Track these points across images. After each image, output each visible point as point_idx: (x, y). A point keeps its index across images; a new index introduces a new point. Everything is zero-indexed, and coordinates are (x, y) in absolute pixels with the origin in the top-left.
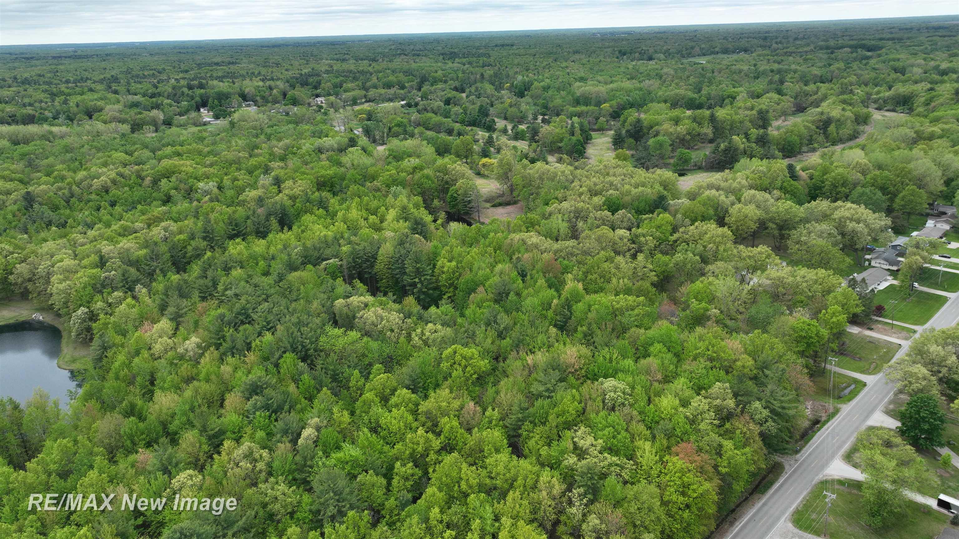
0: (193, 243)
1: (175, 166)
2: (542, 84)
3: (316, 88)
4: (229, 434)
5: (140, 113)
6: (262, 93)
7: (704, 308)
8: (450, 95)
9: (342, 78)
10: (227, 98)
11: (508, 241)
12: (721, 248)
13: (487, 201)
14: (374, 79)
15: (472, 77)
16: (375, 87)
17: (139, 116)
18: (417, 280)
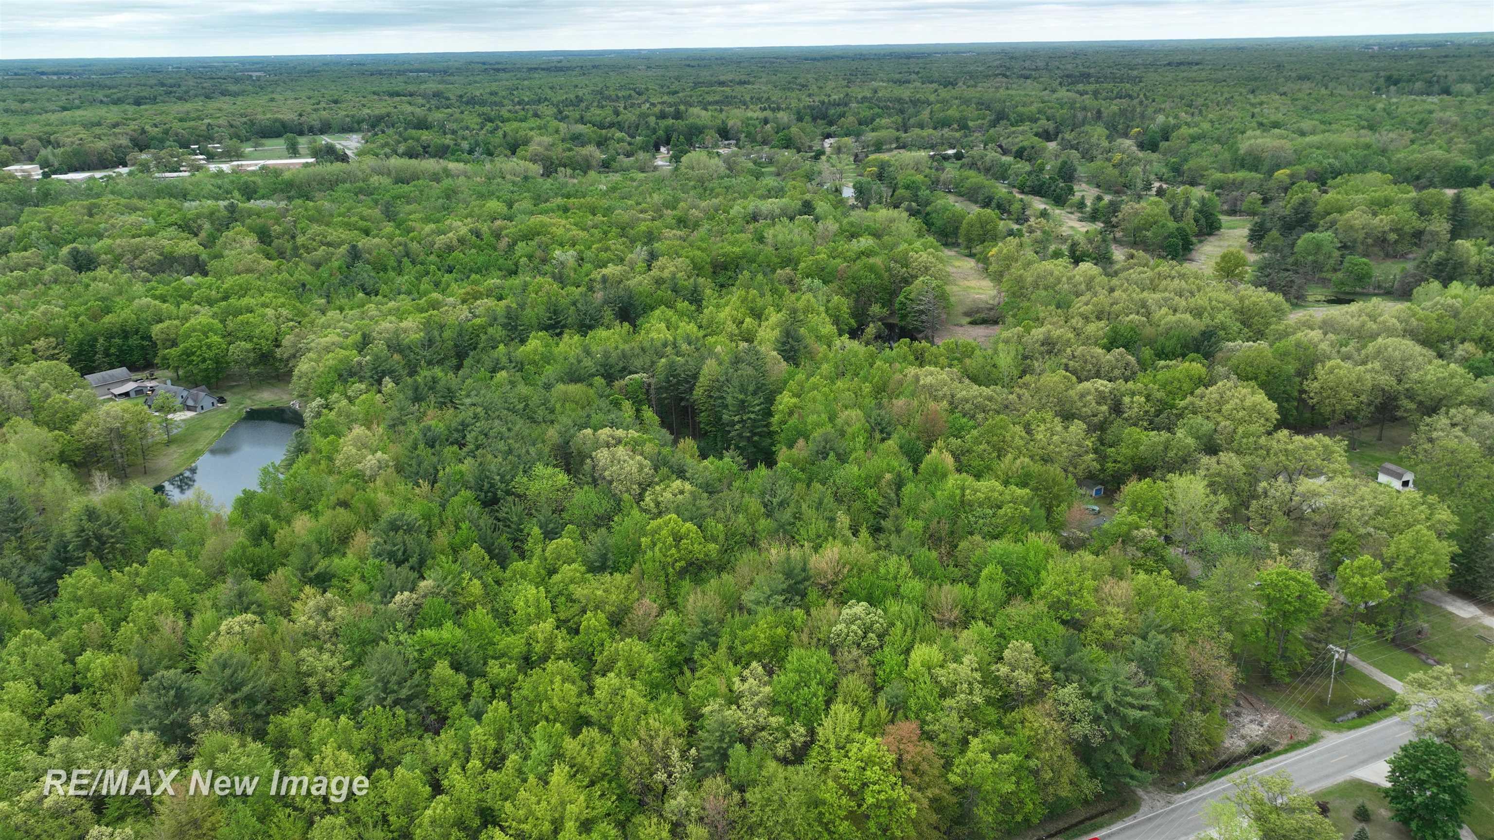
0: (490, 330)
1: (543, 225)
2: (1191, 131)
3: (831, 123)
4: (335, 581)
5: (570, 150)
6: (752, 129)
7: (1130, 524)
8: (1025, 143)
9: (877, 110)
10: (701, 132)
11: (898, 376)
12: (1240, 430)
13: (967, 314)
14: (925, 115)
15: (1080, 115)
16: (922, 126)
17: (568, 154)
18: (736, 419)
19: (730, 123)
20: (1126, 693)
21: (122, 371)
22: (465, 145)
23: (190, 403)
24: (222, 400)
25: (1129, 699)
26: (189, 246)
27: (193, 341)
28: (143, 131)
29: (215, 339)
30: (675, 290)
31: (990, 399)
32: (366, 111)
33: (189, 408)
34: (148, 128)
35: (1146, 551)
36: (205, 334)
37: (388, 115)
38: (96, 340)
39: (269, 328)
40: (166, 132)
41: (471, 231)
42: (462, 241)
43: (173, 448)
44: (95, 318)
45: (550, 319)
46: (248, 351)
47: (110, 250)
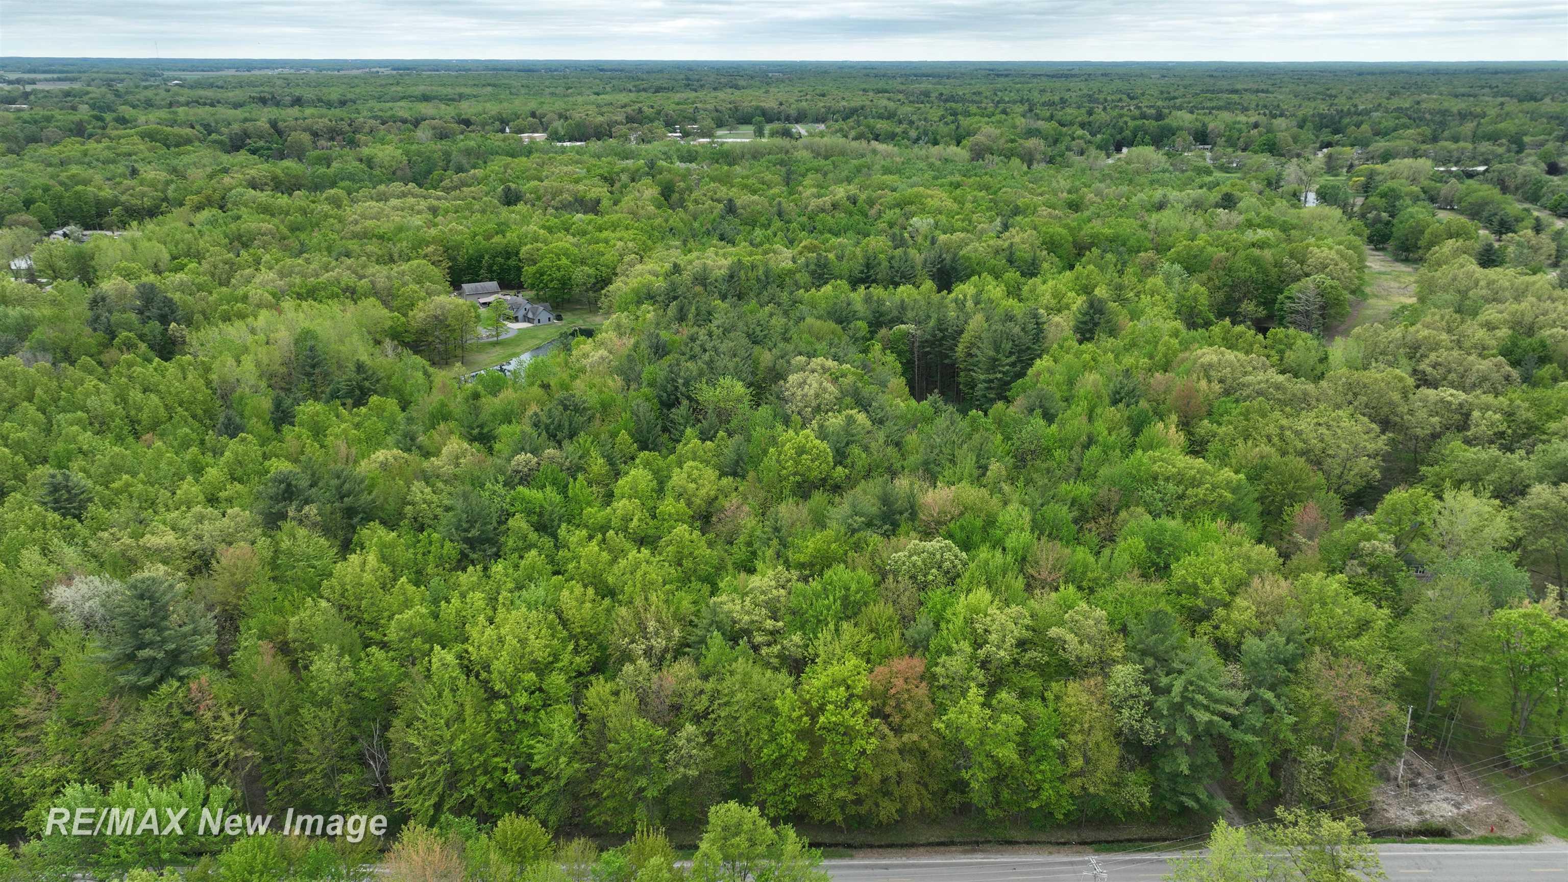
1: (919, 195)
3: (1338, 133)
5: (1013, 141)
6: (1236, 133)
7: (1362, 534)
9: (1405, 120)
10: (1173, 134)
17: (1010, 145)
18: (983, 377)
19: (1211, 126)
20: (1201, 690)
21: (494, 284)
22: (913, 134)
23: (530, 315)
24: (559, 318)
25: (1200, 698)
26: (599, 191)
27: (546, 262)
28: (640, 111)
29: (564, 261)
30: (1011, 261)
31: (1278, 387)
32: (844, 103)
33: (530, 321)
34: (645, 109)
35: (1373, 569)
36: (558, 255)
37: (862, 108)
38: (482, 257)
39: (610, 256)
40: (659, 113)
41: (848, 198)
42: (835, 206)
43: (498, 348)
44: (488, 238)
45: (862, 272)
46: (589, 276)
47: (535, 191)
